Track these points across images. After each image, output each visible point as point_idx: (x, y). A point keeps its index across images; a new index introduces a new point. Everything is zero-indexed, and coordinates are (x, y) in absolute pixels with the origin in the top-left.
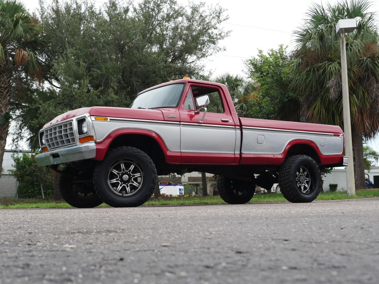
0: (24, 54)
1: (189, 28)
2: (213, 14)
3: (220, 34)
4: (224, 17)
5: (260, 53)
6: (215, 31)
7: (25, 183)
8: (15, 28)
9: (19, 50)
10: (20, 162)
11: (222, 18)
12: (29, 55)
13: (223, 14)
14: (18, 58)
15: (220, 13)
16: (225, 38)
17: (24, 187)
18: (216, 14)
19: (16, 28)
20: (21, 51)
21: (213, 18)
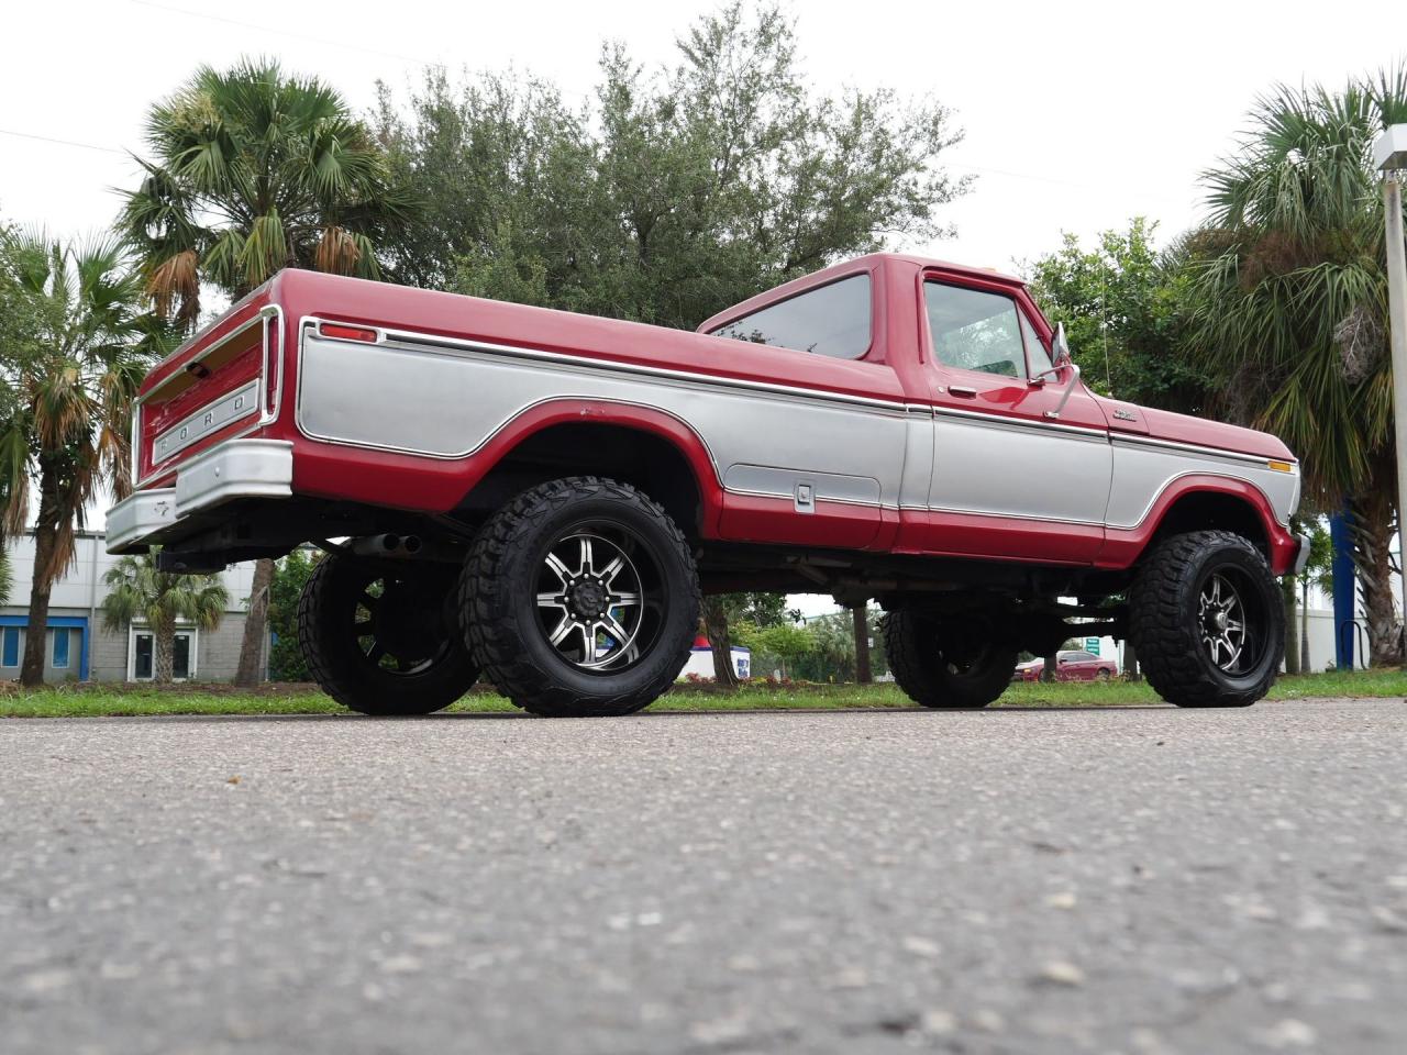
0: (345, 241)
1: (839, 168)
2: (916, 125)
3: (939, 187)
4: (950, 135)
5: (1067, 242)
6: (923, 178)
7: (294, 639)
8: (316, 163)
9: (330, 231)
10: (280, 575)
11: (943, 138)
12: (358, 246)
13: (946, 126)
14: (326, 255)
15: (935, 123)
16: (957, 201)
17: (291, 650)
18: (925, 125)
19: (321, 163)
20: (337, 234)
21: (916, 137)
